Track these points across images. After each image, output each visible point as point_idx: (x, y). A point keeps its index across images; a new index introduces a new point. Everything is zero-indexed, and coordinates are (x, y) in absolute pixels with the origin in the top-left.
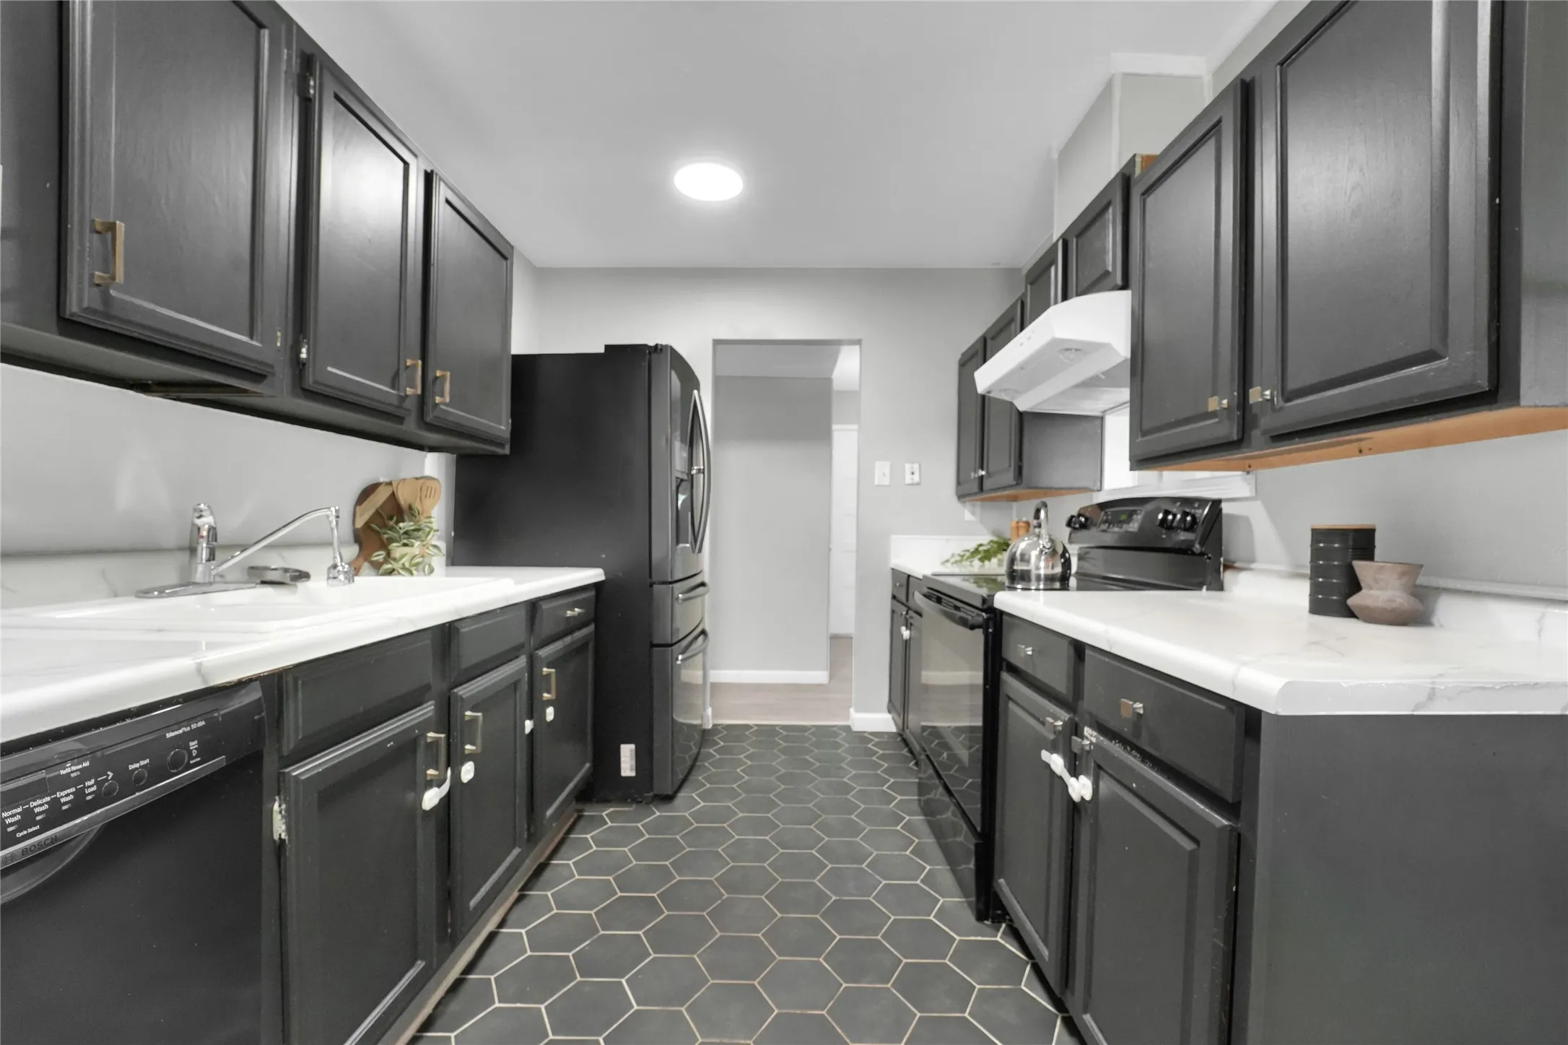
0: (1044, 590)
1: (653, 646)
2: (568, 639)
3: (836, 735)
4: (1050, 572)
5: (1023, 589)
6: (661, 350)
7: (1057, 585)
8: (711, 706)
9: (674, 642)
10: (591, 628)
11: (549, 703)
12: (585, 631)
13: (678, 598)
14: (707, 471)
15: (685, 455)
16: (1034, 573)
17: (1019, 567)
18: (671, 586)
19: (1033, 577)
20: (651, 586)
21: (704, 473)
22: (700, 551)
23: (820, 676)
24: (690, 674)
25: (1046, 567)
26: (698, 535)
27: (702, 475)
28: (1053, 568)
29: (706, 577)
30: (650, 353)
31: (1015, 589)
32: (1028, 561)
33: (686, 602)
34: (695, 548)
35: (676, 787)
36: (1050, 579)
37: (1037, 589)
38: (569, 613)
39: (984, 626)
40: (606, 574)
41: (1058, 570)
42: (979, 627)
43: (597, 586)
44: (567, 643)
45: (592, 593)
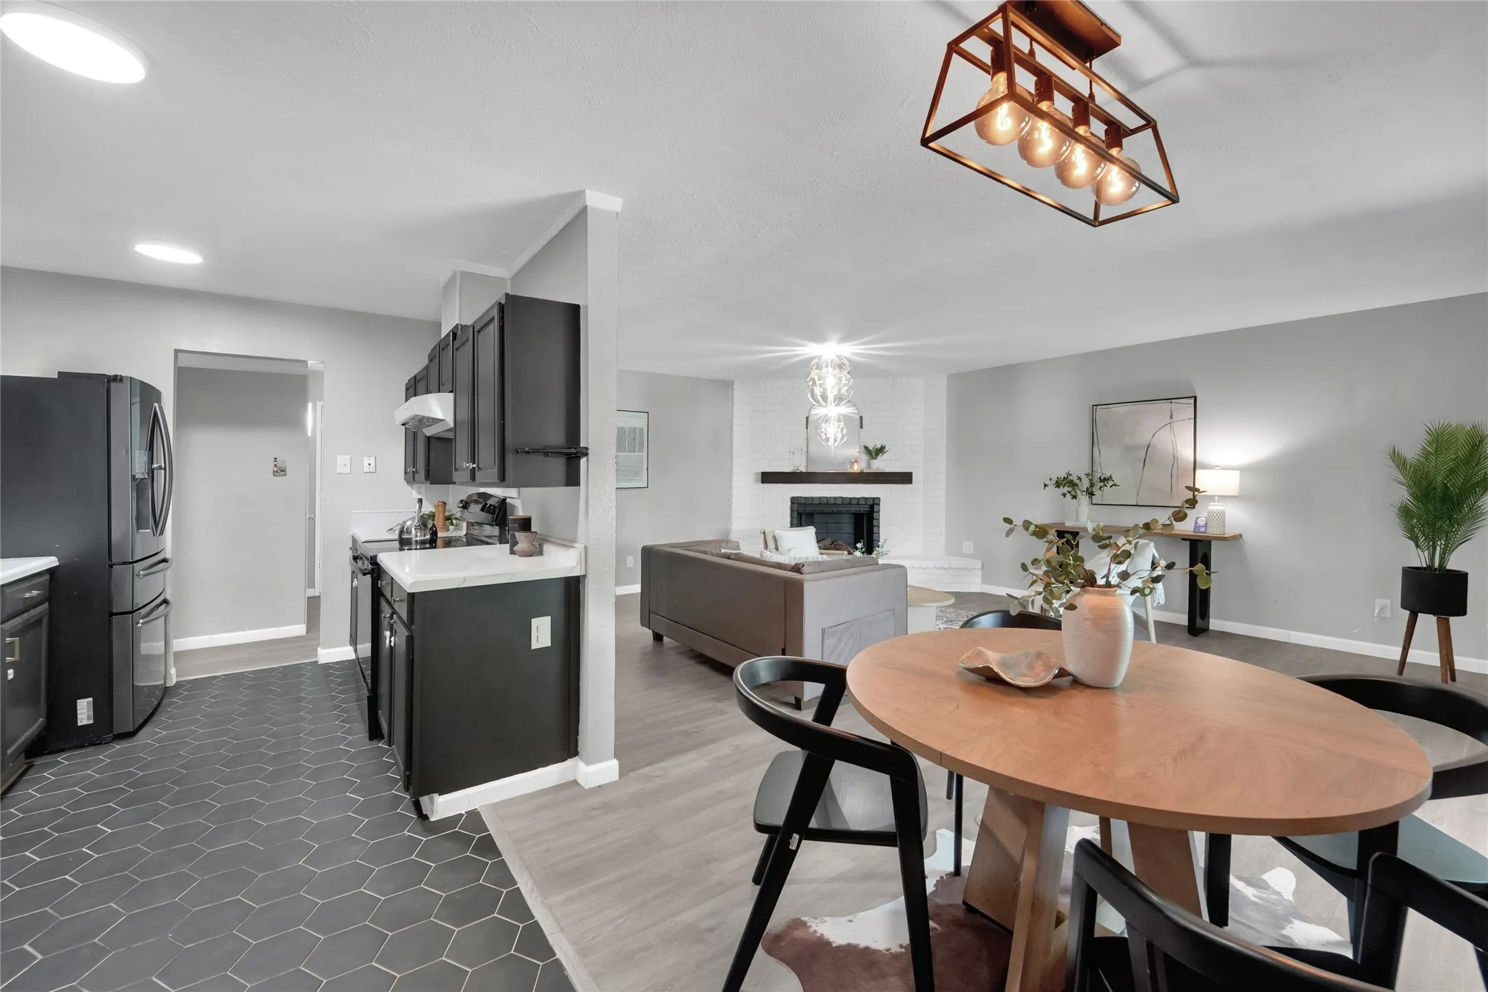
0: (419, 549)
1: (112, 614)
2: (26, 616)
3: (302, 669)
4: (423, 538)
5: (408, 549)
6: (121, 380)
7: (428, 546)
8: (175, 667)
9: (134, 609)
10: (46, 605)
11: (11, 665)
12: (40, 609)
13: (138, 575)
14: (169, 468)
15: (145, 458)
16: (414, 539)
17: (405, 536)
18: (132, 565)
19: (414, 543)
20: (111, 566)
21: (165, 469)
22: (161, 533)
23: (300, 629)
24: (150, 646)
25: (421, 536)
26: (159, 521)
27: (163, 471)
28: (424, 536)
29: (168, 554)
30: (109, 382)
31: (404, 549)
32: (410, 533)
33: (146, 577)
34: (157, 531)
35: (137, 725)
36: (423, 542)
37: (416, 549)
38: (27, 595)
39: (372, 572)
40: (59, 561)
41: (428, 537)
42: (368, 573)
43: (51, 572)
44: (25, 619)
45: (47, 577)
